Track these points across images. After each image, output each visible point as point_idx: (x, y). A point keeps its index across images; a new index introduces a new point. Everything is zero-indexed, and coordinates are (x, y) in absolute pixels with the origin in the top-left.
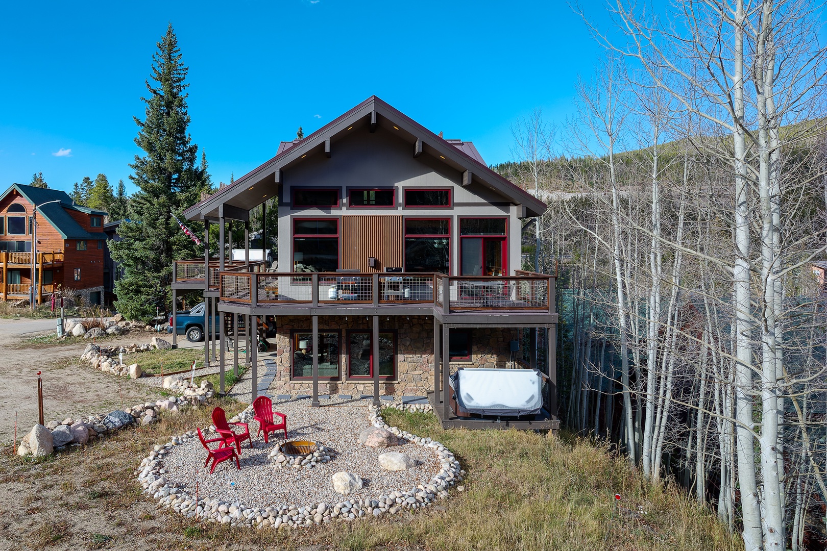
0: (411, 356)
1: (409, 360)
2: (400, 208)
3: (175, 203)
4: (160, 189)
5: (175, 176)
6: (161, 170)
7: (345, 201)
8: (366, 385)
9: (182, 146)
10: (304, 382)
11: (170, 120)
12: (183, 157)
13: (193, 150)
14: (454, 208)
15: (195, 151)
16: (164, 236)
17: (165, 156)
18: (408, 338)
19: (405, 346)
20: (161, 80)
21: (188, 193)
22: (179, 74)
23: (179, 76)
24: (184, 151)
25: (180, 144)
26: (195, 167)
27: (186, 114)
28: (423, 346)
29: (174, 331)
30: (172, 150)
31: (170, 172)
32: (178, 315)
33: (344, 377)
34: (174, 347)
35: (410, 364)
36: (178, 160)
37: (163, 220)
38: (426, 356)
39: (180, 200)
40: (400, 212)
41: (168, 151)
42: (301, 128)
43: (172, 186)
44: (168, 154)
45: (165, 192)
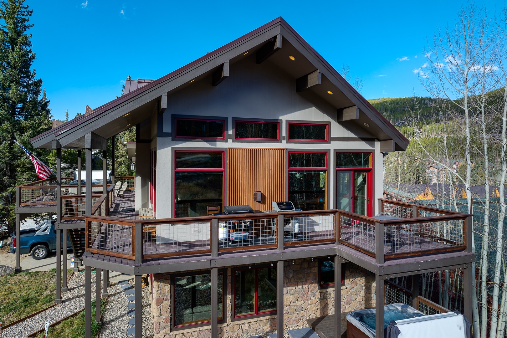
0: (294, 288)
1: (292, 292)
2: (284, 141)
3: (18, 130)
4: (3, 117)
5: (20, 106)
6: (4, 99)
7: (230, 132)
8: (250, 324)
9: (26, 80)
10: (187, 331)
11: (14, 54)
12: (28, 89)
13: (38, 83)
14: (332, 142)
15: (40, 86)
16: (7, 159)
17: (9, 86)
18: (291, 271)
19: (288, 278)
20: (4, 18)
21: (33, 122)
22: (24, 15)
23: (23, 17)
24: (28, 84)
25: (24, 77)
26: (39, 98)
27: (30, 51)
28: (304, 277)
29: (18, 250)
30: (16, 82)
31: (14, 102)
32: (22, 236)
33: (228, 318)
34: (18, 271)
35: (293, 296)
36: (23, 92)
37: (6, 145)
38: (306, 286)
39: (24, 128)
40: (284, 145)
41: (12, 82)
42: (130, 76)
43: (16, 114)
44: (13, 86)
45: (9, 120)
